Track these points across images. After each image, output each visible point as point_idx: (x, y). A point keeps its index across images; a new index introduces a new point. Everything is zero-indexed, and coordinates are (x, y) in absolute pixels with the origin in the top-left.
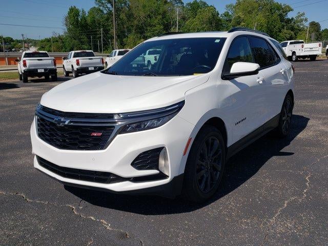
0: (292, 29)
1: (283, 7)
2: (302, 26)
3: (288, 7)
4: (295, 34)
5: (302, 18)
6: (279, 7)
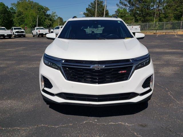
0: (51, 20)
1: (44, 8)
2: (55, 19)
3: (47, 8)
4: (52, 23)
5: (55, 14)
6: (42, 8)
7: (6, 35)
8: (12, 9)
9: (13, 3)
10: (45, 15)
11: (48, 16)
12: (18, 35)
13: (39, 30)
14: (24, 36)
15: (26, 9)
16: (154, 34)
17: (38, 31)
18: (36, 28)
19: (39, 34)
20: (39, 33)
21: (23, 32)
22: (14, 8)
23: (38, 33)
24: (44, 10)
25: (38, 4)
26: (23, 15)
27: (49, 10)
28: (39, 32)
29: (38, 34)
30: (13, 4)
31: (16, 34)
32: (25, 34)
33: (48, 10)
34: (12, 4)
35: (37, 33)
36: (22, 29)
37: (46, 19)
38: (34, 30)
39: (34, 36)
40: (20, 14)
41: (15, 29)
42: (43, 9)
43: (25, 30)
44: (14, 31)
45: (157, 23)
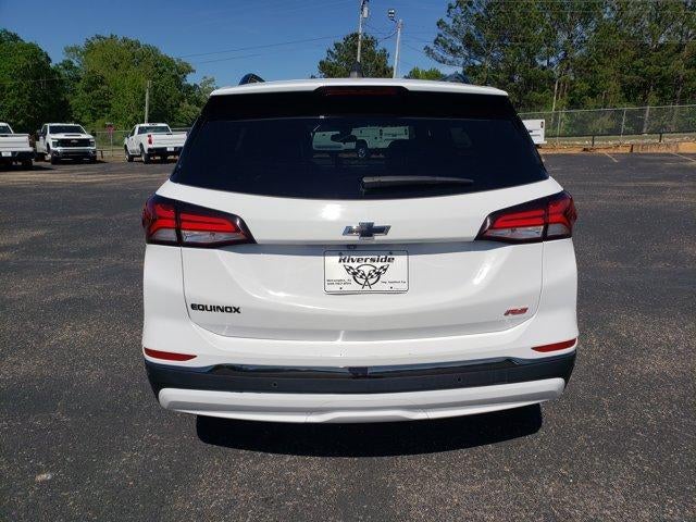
7: (10, 154)
8: (68, 65)
9: (71, 45)
10: (180, 86)
11: (190, 89)
12: (66, 154)
13: (150, 136)
14: (92, 159)
15: (116, 66)
16: (585, 150)
17: (144, 138)
18: (137, 126)
19: (149, 150)
20: (151, 146)
21: (86, 142)
22: (74, 62)
23: (147, 146)
24: (174, 72)
25: (155, 51)
26: (105, 87)
27: (194, 71)
28: (150, 142)
29: (146, 152)
30: (72, 50)
31: (59, 149)
32: (95, 152)
33: (190, 71)
34: (68, 50)
35: (141, 145)
36: (83, 132)
37: (182, 99)
38: (133, 134)
39: (131, 159)
40: (95, 82)
41: (54, 130)
42: (172, 69)
43: (94, 135)
44: (51, 138)
45: (562, 115)
